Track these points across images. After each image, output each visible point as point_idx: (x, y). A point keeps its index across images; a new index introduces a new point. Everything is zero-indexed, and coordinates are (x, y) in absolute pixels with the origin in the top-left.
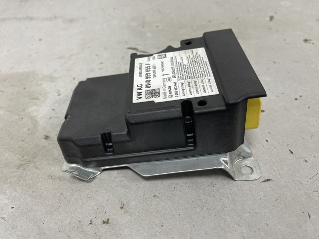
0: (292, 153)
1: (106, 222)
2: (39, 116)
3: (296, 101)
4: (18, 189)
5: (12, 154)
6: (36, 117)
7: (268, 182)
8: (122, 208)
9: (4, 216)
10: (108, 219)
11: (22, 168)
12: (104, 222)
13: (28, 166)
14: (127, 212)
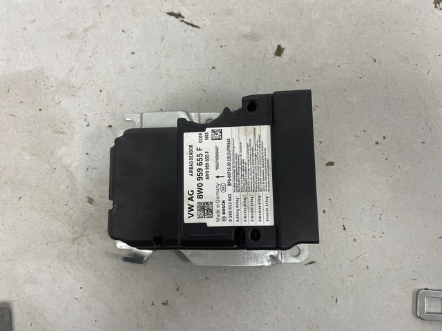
0: (345, 229)
1: (165, 304)
2: (73, 165)
3: (377, 145)
4: (80, 267)
5: (60, 223)
6: (70, 166)
7: (312, 265)
8: (178, 290)
9: (76, 297)
10: (167, 301)
11: (76, 242)
12: (163, 304)
13: (82, 240)
14: (182, 294)
